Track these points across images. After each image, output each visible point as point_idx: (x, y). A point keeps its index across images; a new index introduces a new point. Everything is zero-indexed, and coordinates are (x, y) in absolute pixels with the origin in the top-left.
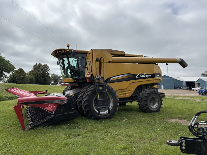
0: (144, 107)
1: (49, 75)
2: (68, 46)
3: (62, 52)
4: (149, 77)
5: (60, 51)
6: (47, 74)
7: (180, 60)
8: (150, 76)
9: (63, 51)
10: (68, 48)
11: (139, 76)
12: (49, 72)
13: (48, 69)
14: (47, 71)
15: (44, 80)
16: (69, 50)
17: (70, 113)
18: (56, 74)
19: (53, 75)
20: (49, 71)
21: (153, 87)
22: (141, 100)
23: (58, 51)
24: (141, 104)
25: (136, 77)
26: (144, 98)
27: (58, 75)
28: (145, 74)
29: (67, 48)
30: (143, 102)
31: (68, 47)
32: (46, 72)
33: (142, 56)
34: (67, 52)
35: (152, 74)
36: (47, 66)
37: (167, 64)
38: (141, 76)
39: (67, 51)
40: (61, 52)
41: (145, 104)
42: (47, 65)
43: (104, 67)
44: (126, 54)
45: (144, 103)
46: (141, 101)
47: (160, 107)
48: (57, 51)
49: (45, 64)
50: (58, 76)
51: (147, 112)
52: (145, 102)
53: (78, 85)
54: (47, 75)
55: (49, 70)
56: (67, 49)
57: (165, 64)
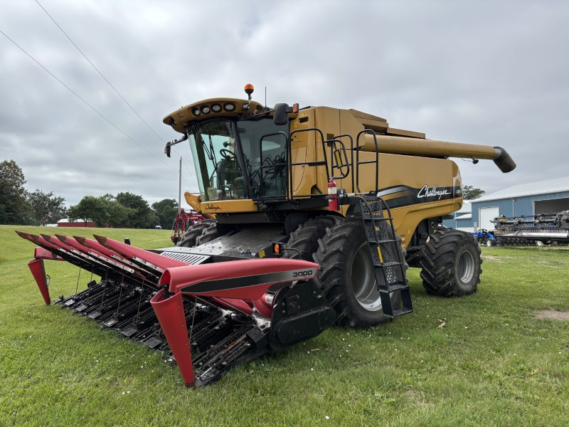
0: (443, 282)
1: (22, 195)
2: (249, 90)
3: (223, 111)
4: (444, 197)
5: (217, 108)
6: (14, 191)
7: (499, 151)
8: (445, 192)
9: (230, 107)
10: (250, 98)
11: (423, 192)
12: (24, 186)
13: (18, 175)
14: (15, 184)
15: (8, 210)
16: (253, 104)
17: (313, 312)
18: (46, 193)
19: (34, 194)
20: (23, 183)
21: (439, 225)
22: (434, 261)
23: (201, 110)
24: (433, 274)
25: (418, 196)
26: (444, 256)
27: (51, 194)
28: (435, 188)
29: (245, 97)
30: (444, 268)
31: (249, 95)
32: (12, 185)
33: (422, 136)
34: (243, 109)
35: (448, 189)
36: (16, 167)
37: (475, 162)
38: (428, 194)
39: (245, 106)
40: (221, 110)
41: (450, 273)
42: (14, 163)
43: (377, 162)
44: (390, 127)
45: (445, 270)
46: (435, 264)
47: (478, 281)
48: (197, 109)
49: (9, 162)
50: (51, 198)
51: (452, 296)
52: (450, 268)
53: (268, 221)
54: (15, 196)
55: (23, 178)
56: (245, 102)
57: (471, 160)
